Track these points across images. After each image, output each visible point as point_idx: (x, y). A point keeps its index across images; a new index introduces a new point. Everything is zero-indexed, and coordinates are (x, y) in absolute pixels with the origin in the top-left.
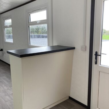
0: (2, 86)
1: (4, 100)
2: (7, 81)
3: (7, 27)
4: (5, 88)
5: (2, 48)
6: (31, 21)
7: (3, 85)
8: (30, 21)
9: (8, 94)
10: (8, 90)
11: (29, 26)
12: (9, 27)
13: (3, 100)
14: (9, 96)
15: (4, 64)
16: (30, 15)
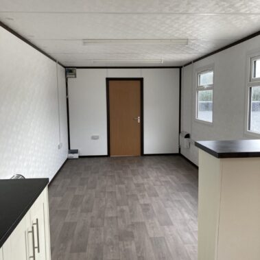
0: (180, 211)
1: (181, 238)
2: (191, 203)
3: (202, 88)
4: (186, 215)
5: (189, 132)
6: (257, 76)
7: (183, 210)
8: (255, 76)
9: (190, 229)
10: (192, 222)
11: (251, 88)
12: (208, 89)
13: (179, 238)
14: (191, 234)
15: (190, 165)
16: (255, 62)
